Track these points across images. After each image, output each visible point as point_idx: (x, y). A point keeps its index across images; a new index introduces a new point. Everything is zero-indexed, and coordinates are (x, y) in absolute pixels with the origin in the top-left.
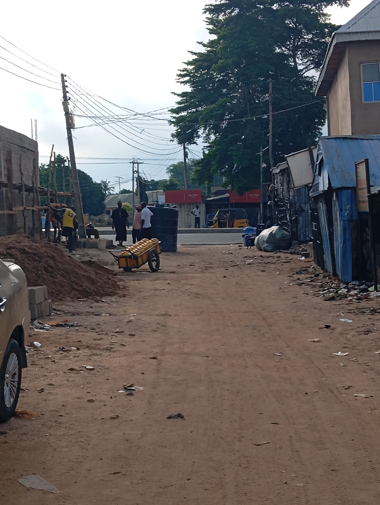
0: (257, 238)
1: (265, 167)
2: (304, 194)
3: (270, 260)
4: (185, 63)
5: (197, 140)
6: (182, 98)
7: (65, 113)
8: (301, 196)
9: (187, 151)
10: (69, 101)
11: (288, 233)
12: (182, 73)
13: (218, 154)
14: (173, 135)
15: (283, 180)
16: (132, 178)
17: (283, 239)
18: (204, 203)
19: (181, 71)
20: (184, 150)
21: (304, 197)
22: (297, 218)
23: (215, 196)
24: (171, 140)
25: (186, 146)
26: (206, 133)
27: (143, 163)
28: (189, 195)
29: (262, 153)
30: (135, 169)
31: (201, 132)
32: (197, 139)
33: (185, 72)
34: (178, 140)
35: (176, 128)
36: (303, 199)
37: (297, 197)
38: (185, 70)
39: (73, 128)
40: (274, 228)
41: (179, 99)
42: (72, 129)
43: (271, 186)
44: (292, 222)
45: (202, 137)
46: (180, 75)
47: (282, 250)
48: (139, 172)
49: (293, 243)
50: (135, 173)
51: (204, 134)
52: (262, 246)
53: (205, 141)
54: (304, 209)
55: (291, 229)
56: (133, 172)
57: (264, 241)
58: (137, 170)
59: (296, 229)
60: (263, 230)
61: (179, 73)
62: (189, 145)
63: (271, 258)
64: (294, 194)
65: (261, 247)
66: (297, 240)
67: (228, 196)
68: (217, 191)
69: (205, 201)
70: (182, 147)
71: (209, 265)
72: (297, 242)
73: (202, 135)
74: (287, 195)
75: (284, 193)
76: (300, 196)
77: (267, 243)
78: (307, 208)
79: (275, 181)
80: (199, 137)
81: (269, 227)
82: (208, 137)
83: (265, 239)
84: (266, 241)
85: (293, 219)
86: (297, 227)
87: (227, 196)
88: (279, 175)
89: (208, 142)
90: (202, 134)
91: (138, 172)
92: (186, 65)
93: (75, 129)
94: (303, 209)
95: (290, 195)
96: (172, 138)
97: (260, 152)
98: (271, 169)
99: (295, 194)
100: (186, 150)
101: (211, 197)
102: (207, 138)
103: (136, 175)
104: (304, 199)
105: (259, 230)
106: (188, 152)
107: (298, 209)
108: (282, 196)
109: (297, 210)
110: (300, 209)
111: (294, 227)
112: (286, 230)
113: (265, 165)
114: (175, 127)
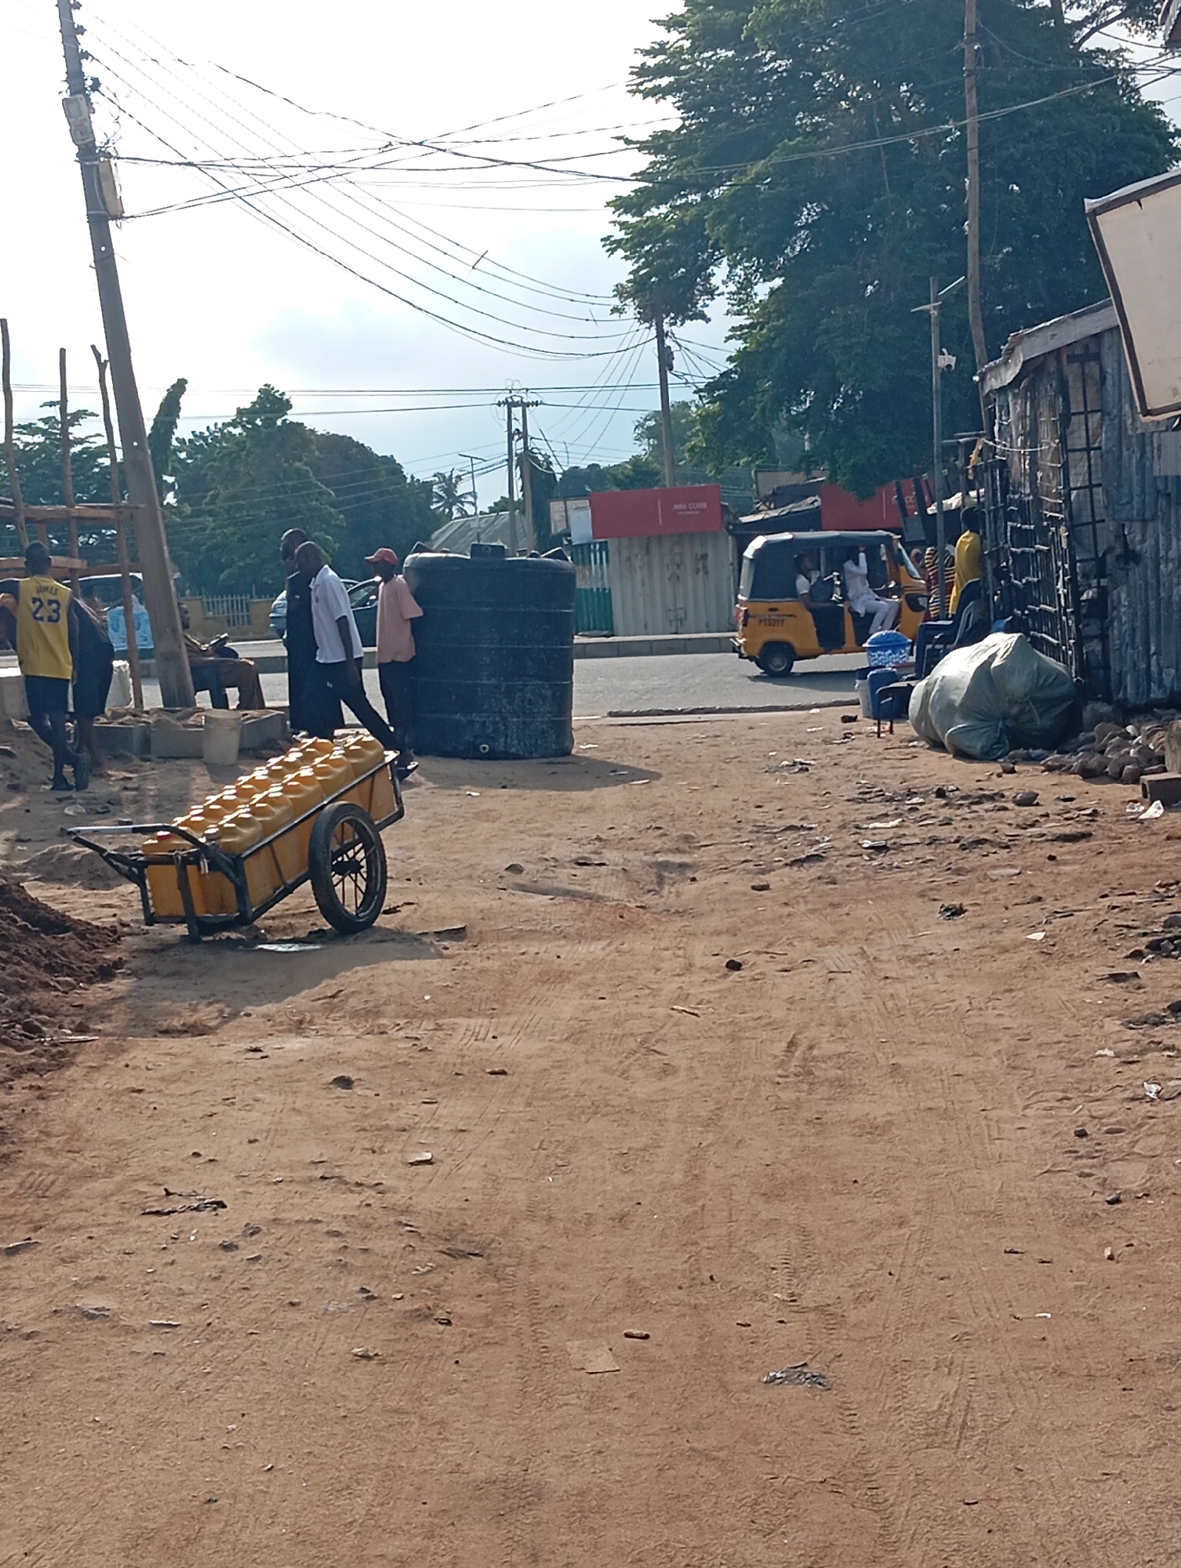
0: (919, 687)
1: (949, 366)
2: (1136, 478)
3: (986, 821)
4: (659, 22)
5: (706, 306)
6: (653, 158)
7: (76, 149)
8: (1125, 489)
9: (669, 347)
10: (95, 97)
11: (1060, 666)
12: (651, 62)
13: (779, 348)
14: (620, 292)
15: (1035, 420)
16: (507, 457)
17: (1041, 694)
18: (730, 532)
19: (646, 53)
20: (661, 343)
21: (1136, 489)
22: (1103, 592)
23: (770, 509)
24: (615, 310)
25: (666, 327)
26: (737, 278)
27: (542, 403)
28: (676, 507)
29: (935, 308)
30: (517, 425)
31: (719, 273)
32: (707, 302)
33: (661, 58)
34: (638, 306)
35: (631, 265)
36: (1130, 502)
37: (1107, 493)
38: (661, 49)
39: (115, 218)
40: (1000, 643)
41: (643, 161)
42: (112, 224)
43: (979, 447)
44: (1084, 611)
45: (723, 294)
46: (642, 71)
47: (1035, 748)
48: (530, 433)
49: (1087, 714)
50: (516, 437)
51: (730, 284)
52: (944, 733)
53: (736, 308)
54: (1138, 548)
55: (1079, 645)
56: (511, 437)
57: (951, 704)
58: (521, 430)
59: (1099, 648)
60: (947, 652)
61: (639, 60)
62: (679, 323)
63: (988, 805)
64: (1090, 480)
65: (939, 733)
66: (1108, 700)
67: (816, 504)
68: (778, 488)
69: (734, 525)
70: (653, 329)
71: (678, 850)
72: (1106, 708)
73: (722, 289)
74: (1054, 483)
75: (1040, 474)
76: (1120, 486)
77: (965, 718)
78: (1150, 541)
79: (996, 428)
80: (711, 293)
81: (974, 636)
82: (748, 295)
83: (958, 698)
84: (961, 705)
85: (1084, 597)
86: (1104, 638)
87: (811, 507)
88: (1015, 396)
89: (746, 311)
90: (724, 282)
91: (524, 435)
92: (663, 28)
93: (124, 223)
94: (1133, 551)
95: (1072, 485)
96: (616, 302)
97: (929, 303)
98: (974, 375)
99: (1093, 477)
100: (668, 342)
101: (758, 511)
102: (742, 297)
103: (518, 446)
104: (1136, 500)
105: (929, 646)
106: (674, 347)
107: (1110, 549)
108: (1028, 491)
109: (1104, 554)
110: (1119, 550)
111: (1092, 638)
112: (1054, 651)
113: (952, 360)
114: (630, 262)
